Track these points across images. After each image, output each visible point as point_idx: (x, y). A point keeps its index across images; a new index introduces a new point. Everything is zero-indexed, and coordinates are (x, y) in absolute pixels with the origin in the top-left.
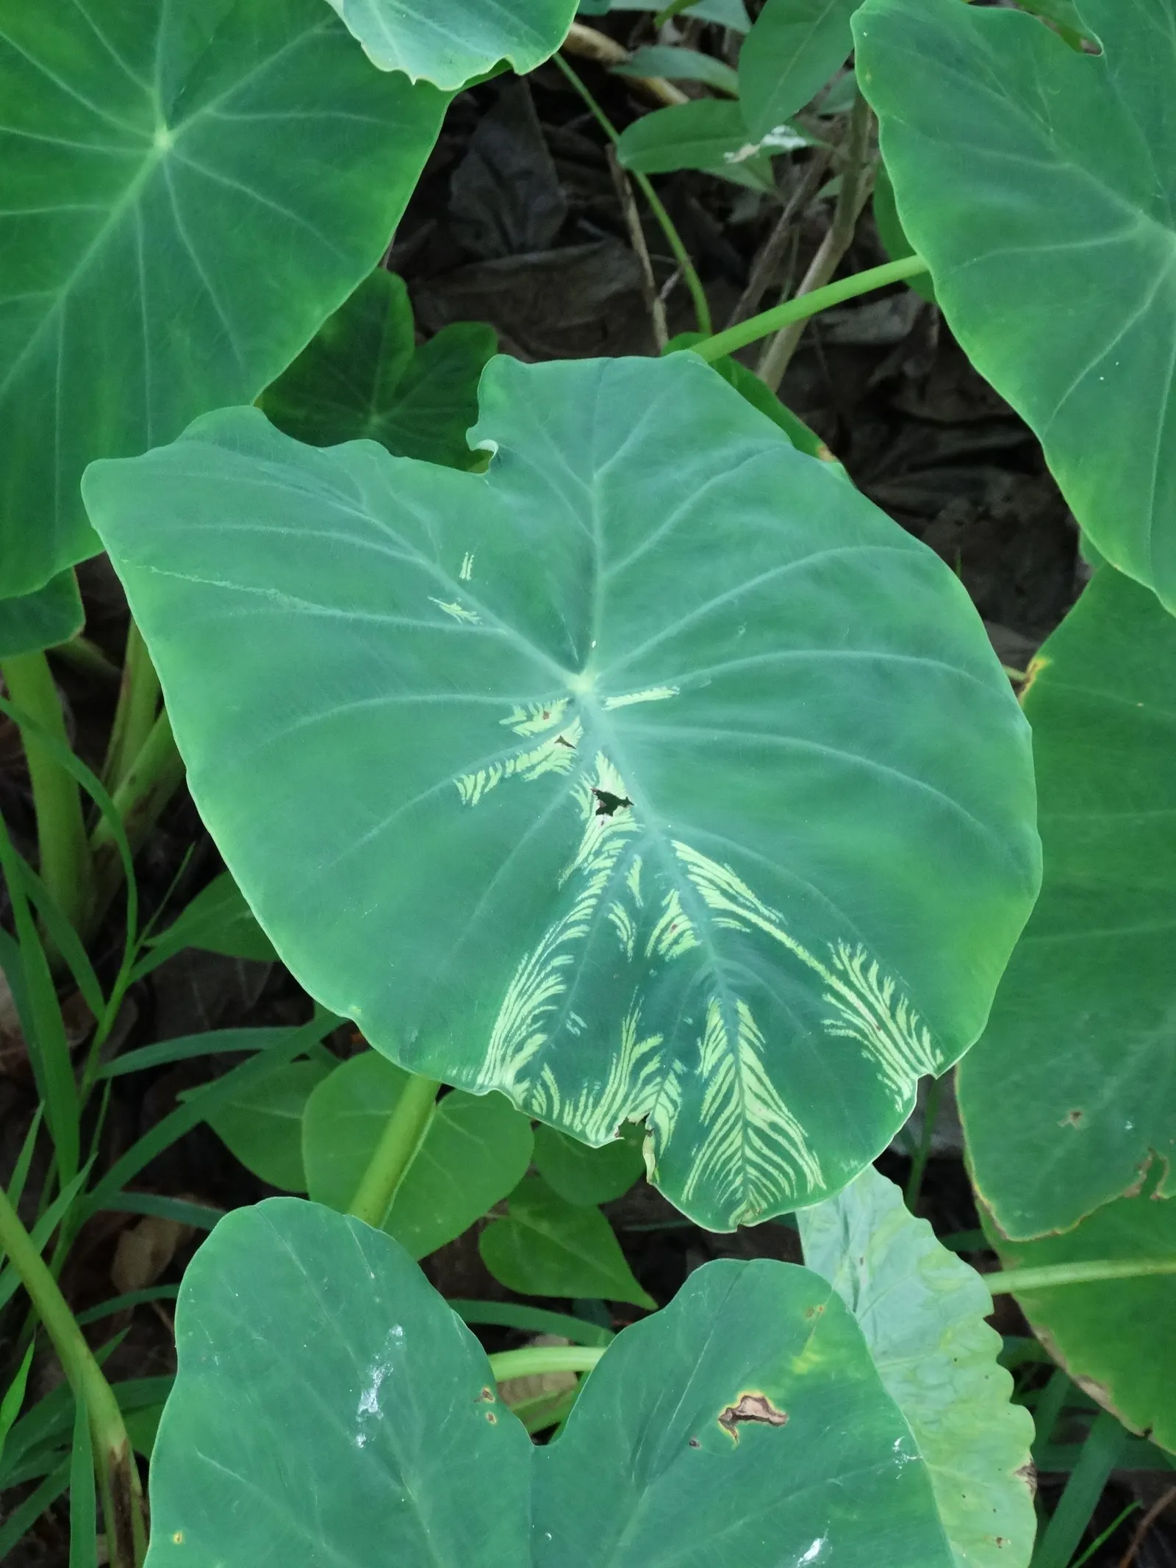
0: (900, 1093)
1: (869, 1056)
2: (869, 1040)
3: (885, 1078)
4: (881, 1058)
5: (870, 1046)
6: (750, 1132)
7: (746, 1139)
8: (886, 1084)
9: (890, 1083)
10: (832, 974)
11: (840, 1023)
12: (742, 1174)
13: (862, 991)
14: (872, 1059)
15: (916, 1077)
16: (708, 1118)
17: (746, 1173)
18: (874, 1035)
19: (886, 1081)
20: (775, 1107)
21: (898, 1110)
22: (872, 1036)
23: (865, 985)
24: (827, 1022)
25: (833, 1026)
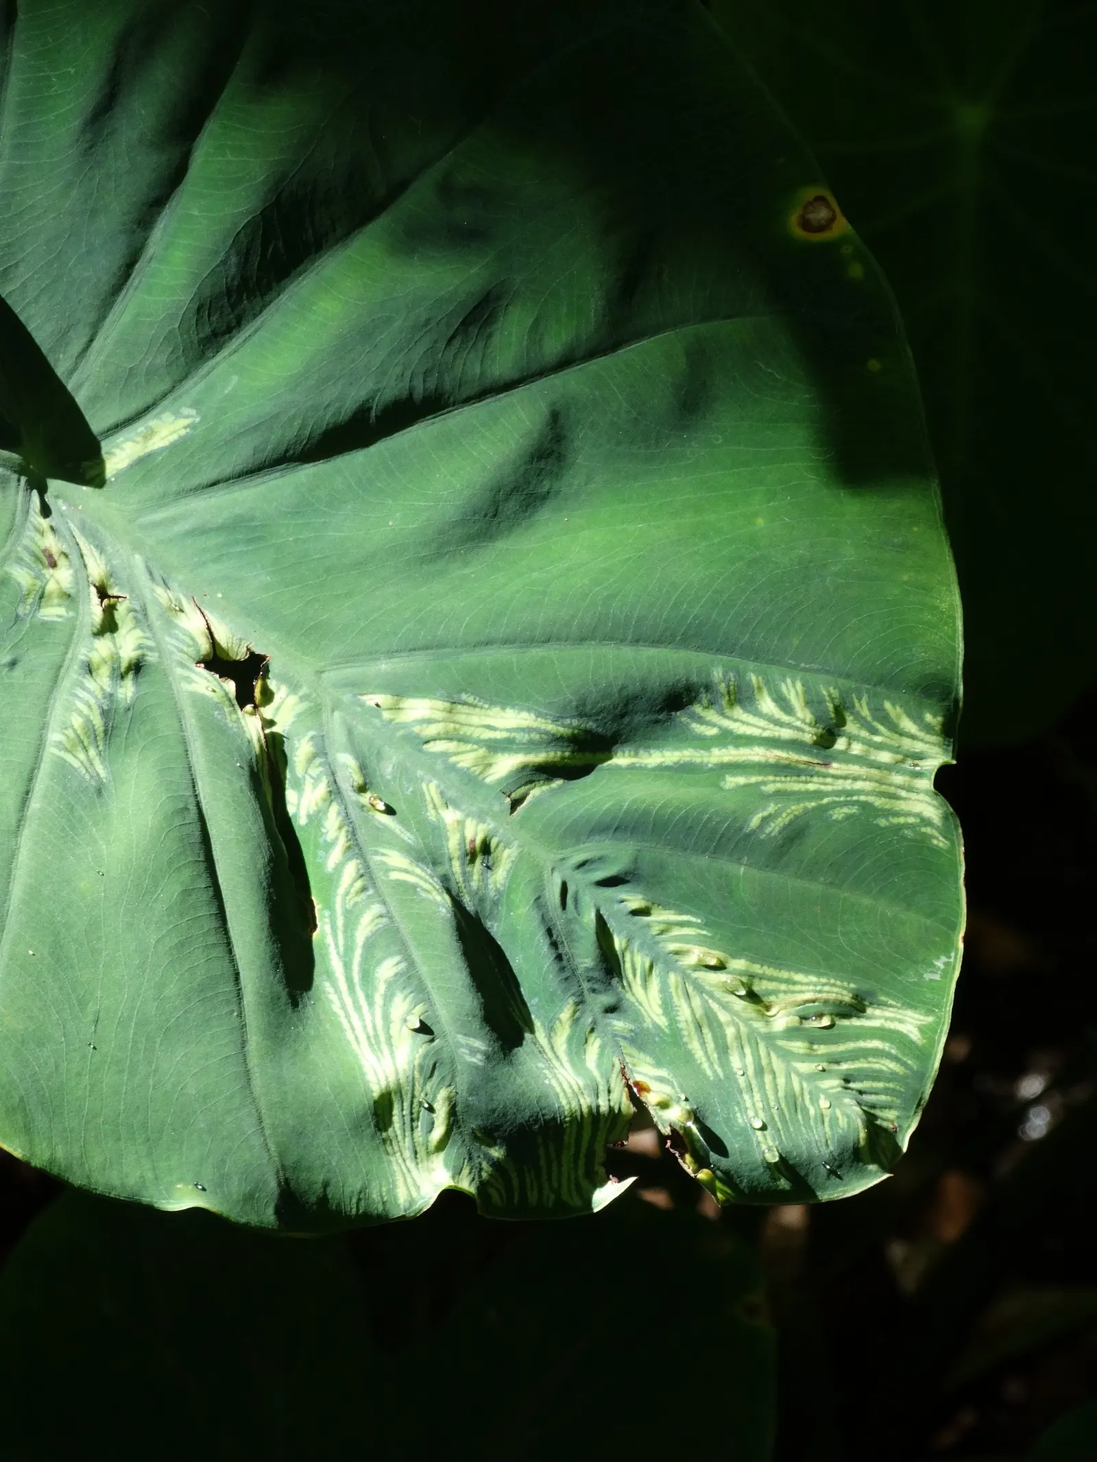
0: (926, 822)
1: (846, 810)
2: (827, 794)
3: (890, 818)
4: (863, 798)
5: (837, 799)
6: (780, 1043)
7: (786, 1055)
8: (899, 824)
9: (902, 820)
10: (708, 749)
11: (772, 808)
12: (822, 1096)
13: (766, 734)
14: (854, 810)
15: (927, 784)
16: (716, 1067)
17: (825, 1091)
18: (829, 780)
19: (895, 820)
20: (783, 987)
21: (941, 845)
22: (825, 784)
23: (762, 723)
24: (755, 821)
25: (765, 820)
